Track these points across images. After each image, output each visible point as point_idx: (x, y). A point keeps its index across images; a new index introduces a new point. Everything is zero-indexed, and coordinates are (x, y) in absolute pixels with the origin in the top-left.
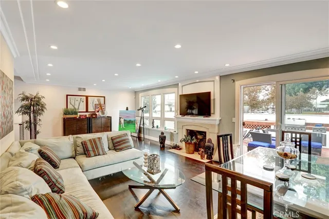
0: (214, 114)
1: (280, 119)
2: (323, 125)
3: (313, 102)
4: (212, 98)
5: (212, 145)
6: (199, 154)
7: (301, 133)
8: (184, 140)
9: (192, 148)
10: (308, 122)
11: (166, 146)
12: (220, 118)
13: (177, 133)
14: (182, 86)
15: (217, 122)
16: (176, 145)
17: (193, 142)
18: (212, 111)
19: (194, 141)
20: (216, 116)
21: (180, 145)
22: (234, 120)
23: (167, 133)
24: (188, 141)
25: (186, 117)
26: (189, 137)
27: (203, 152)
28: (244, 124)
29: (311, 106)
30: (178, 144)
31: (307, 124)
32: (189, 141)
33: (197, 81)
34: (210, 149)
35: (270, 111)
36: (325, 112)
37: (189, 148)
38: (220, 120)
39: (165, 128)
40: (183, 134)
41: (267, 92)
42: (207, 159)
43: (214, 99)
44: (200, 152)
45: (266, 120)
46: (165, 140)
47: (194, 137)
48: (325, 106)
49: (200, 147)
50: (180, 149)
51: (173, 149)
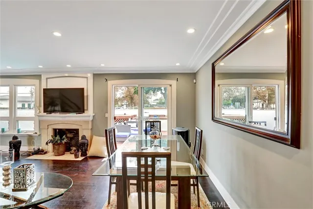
0: (87, 110)
1: (141, 113)
2: (157, 116)
3: (149, 100)
4: (85, 94)
5: (86, 141)
6: (71, 153)
7: (153, 122)
8: (51, 141)
9: (62, 149)
10: (150, 114)
11: (21, 153)
12: (94, 114)
13: (39, 135)
14: (47, 79)
15: (91, 118)
16: (39, 149)
17: (63, 142)
18: (85, 108)
19: (65, 141)
20: (90, 113)
21: (44, 149)
22: (107, 115)
23: (23, 136)
24: (57, 142)
25: (53, 114)
26: (58, 137)
27: (75, 151)
28: (115, 118)
29: (149, 103)
30: (41, 148)
31: (150, 116)
32: (59, 142)
33: (67, 75)
34: (85, 145)
35: (125, 107)
36: (156, 107)
37: (58, 149)
38: (94, 116)
39: (18, 130)
40: (48, 135)
41: (122, 91)
42: (81, 156)
43: (87, 96)
44: (73, 151)
45: (125, 114)
46: (20, 146)
47: (64, 137)
48: (155, 103)
49: (72, 146)
50: (46, 153)
51: (35, 155)
